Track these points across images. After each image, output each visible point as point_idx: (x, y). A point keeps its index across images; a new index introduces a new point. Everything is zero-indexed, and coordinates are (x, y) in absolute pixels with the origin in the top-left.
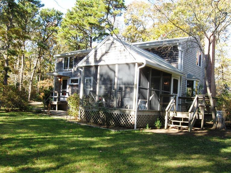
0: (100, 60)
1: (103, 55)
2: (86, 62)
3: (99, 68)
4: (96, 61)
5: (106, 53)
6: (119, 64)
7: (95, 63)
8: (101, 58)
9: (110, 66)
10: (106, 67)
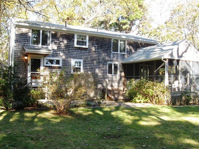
0: (181, 56)
1: (183, 53)
2: (171, 55)
3: (180, 62)
4: (178, 56)
5: (186, 51)
6: (193, 61)
7: (178, 58)
8: (182, 55)
9: (187, 62)
10: (185, 62)
